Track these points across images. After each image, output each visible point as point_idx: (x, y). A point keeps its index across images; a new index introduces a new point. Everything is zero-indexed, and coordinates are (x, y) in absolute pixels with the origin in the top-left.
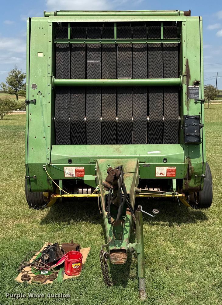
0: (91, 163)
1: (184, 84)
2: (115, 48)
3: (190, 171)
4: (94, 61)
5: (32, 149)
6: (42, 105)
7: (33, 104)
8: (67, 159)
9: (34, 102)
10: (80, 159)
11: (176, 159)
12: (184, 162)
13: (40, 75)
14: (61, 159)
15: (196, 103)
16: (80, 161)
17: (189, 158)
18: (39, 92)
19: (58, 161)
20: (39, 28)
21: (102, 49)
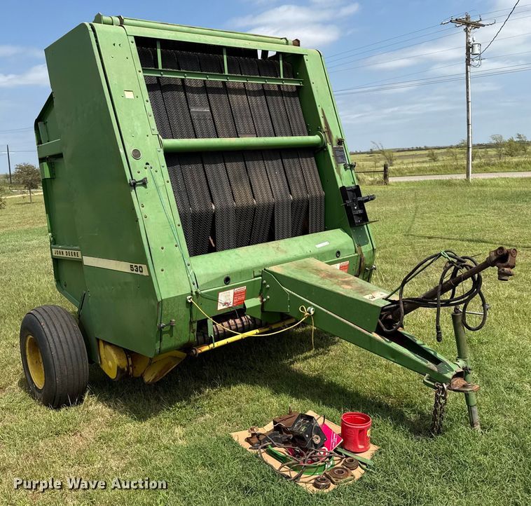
0: (255, 277)
1: (328, 144)
2: (225, 89)
3: (362, 264)
4: (200, 109)
5: (162, 270)
6: (157, 188)
7: (142, 188)
8: (223, 276)
9: (144, 183)
10: (241, 273)
11: (348, 249)
12: (356, 252)
13: (139, 132)
14: (213, 279)
15: (346, 168)
16: (241, 277)
17: (359, 245)
18: (147, 164)
19: (209, 284)
20: (114, 45)
21: (206, 89)
